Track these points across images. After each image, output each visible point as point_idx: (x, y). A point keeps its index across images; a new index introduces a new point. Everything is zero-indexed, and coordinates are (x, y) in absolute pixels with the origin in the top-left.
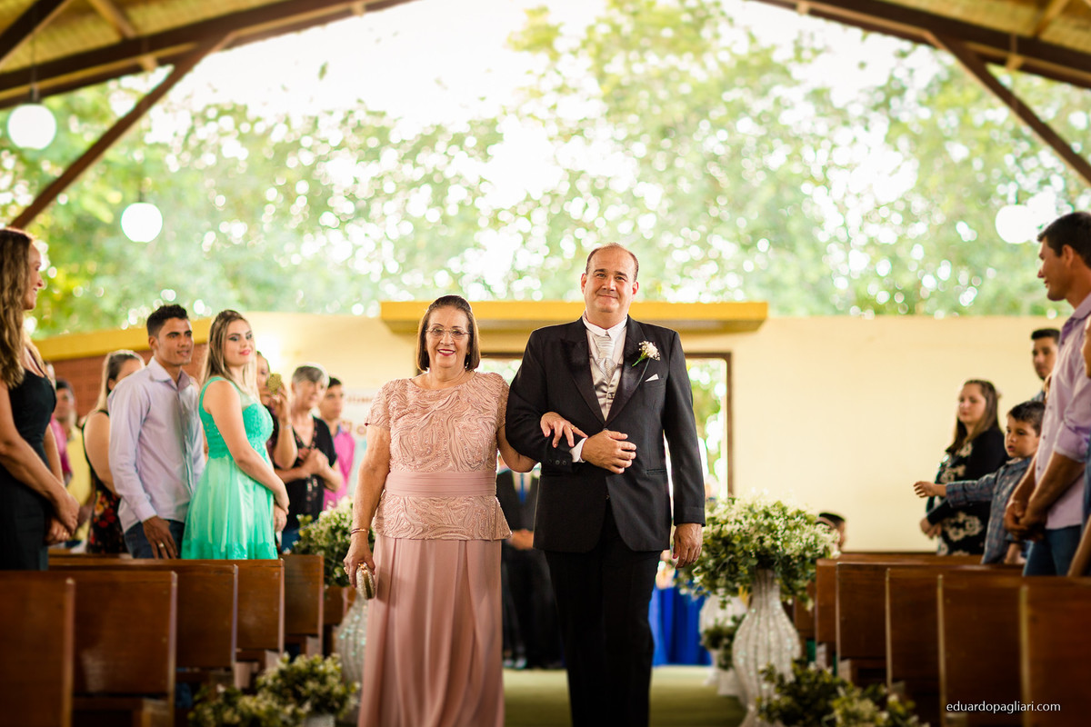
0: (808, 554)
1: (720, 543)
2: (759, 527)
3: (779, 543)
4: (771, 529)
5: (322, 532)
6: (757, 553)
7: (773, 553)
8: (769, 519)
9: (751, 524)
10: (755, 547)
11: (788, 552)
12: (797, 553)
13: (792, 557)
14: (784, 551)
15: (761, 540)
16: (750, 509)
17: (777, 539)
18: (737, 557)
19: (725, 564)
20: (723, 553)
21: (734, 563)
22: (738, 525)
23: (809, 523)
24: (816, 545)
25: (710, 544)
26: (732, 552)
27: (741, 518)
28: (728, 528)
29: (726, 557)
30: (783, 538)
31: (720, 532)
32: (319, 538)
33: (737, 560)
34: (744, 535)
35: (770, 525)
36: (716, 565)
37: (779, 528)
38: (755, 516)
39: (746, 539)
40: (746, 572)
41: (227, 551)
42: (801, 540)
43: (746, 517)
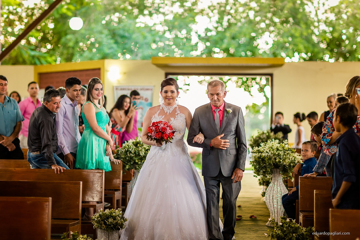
0: (292, 165)
1: (261, 160)
2: (274, 155)
3: (281, 161)
4: (279, 155)
5: (122, 151)
6: (274, 164)
7: (279, 164)
8: (278, 152)
9: (272, 153)
10: (273, 162)
11: (285, 163)
12: (288, 164)
13: (286, 165)
14: (283, 163)
15: (275, 159)
16: (272, 148)
17: (281, 159)
18: (266, 165)
19: (262, 167)
20: (262, 163)
21: (265, 167)
22: (267, 153)
23: (293, 152)
24: (295, 161)
25: (257, 160)
26: (265, 163)
27: (268, 151)
28: (263, 155)
29: (263, 165)
30: (283, 158)
31: (261, 156)
32: (122, 154)
33: (267, 166)
34: (269, 157)
35: (278, 154)
36: (259, 167)
37: (281, 155)
38: (273, 150)
39: (270, 159)
40: (270, 171)
41: (87, 163)
42: (289, 159)
43: (270, 151)
